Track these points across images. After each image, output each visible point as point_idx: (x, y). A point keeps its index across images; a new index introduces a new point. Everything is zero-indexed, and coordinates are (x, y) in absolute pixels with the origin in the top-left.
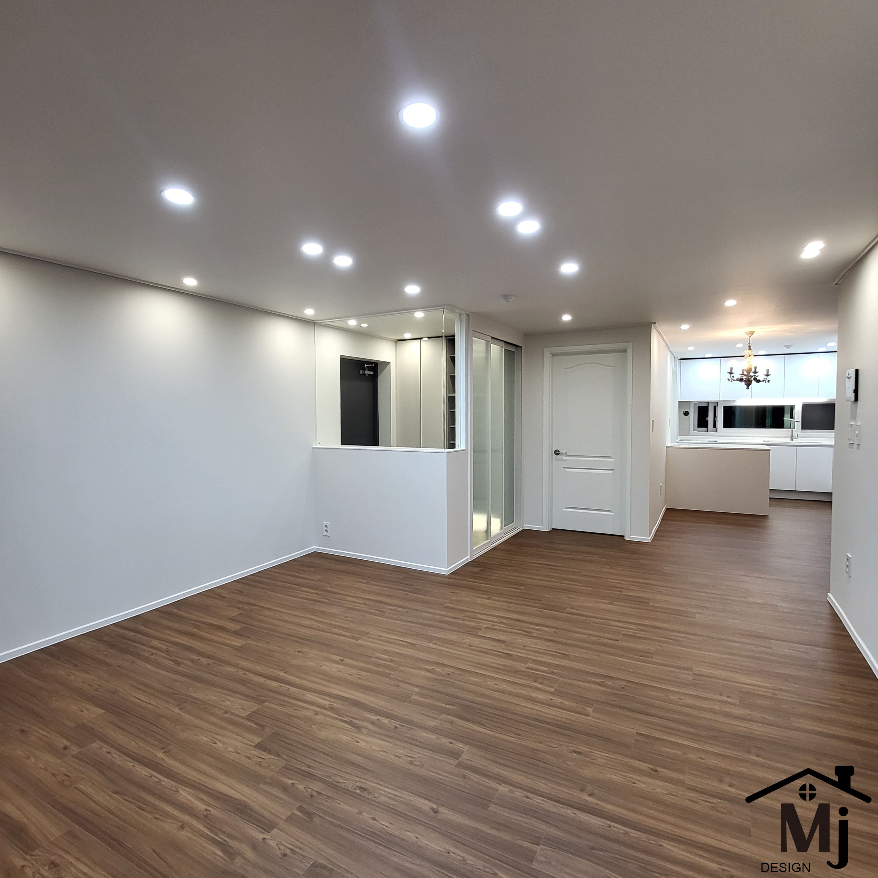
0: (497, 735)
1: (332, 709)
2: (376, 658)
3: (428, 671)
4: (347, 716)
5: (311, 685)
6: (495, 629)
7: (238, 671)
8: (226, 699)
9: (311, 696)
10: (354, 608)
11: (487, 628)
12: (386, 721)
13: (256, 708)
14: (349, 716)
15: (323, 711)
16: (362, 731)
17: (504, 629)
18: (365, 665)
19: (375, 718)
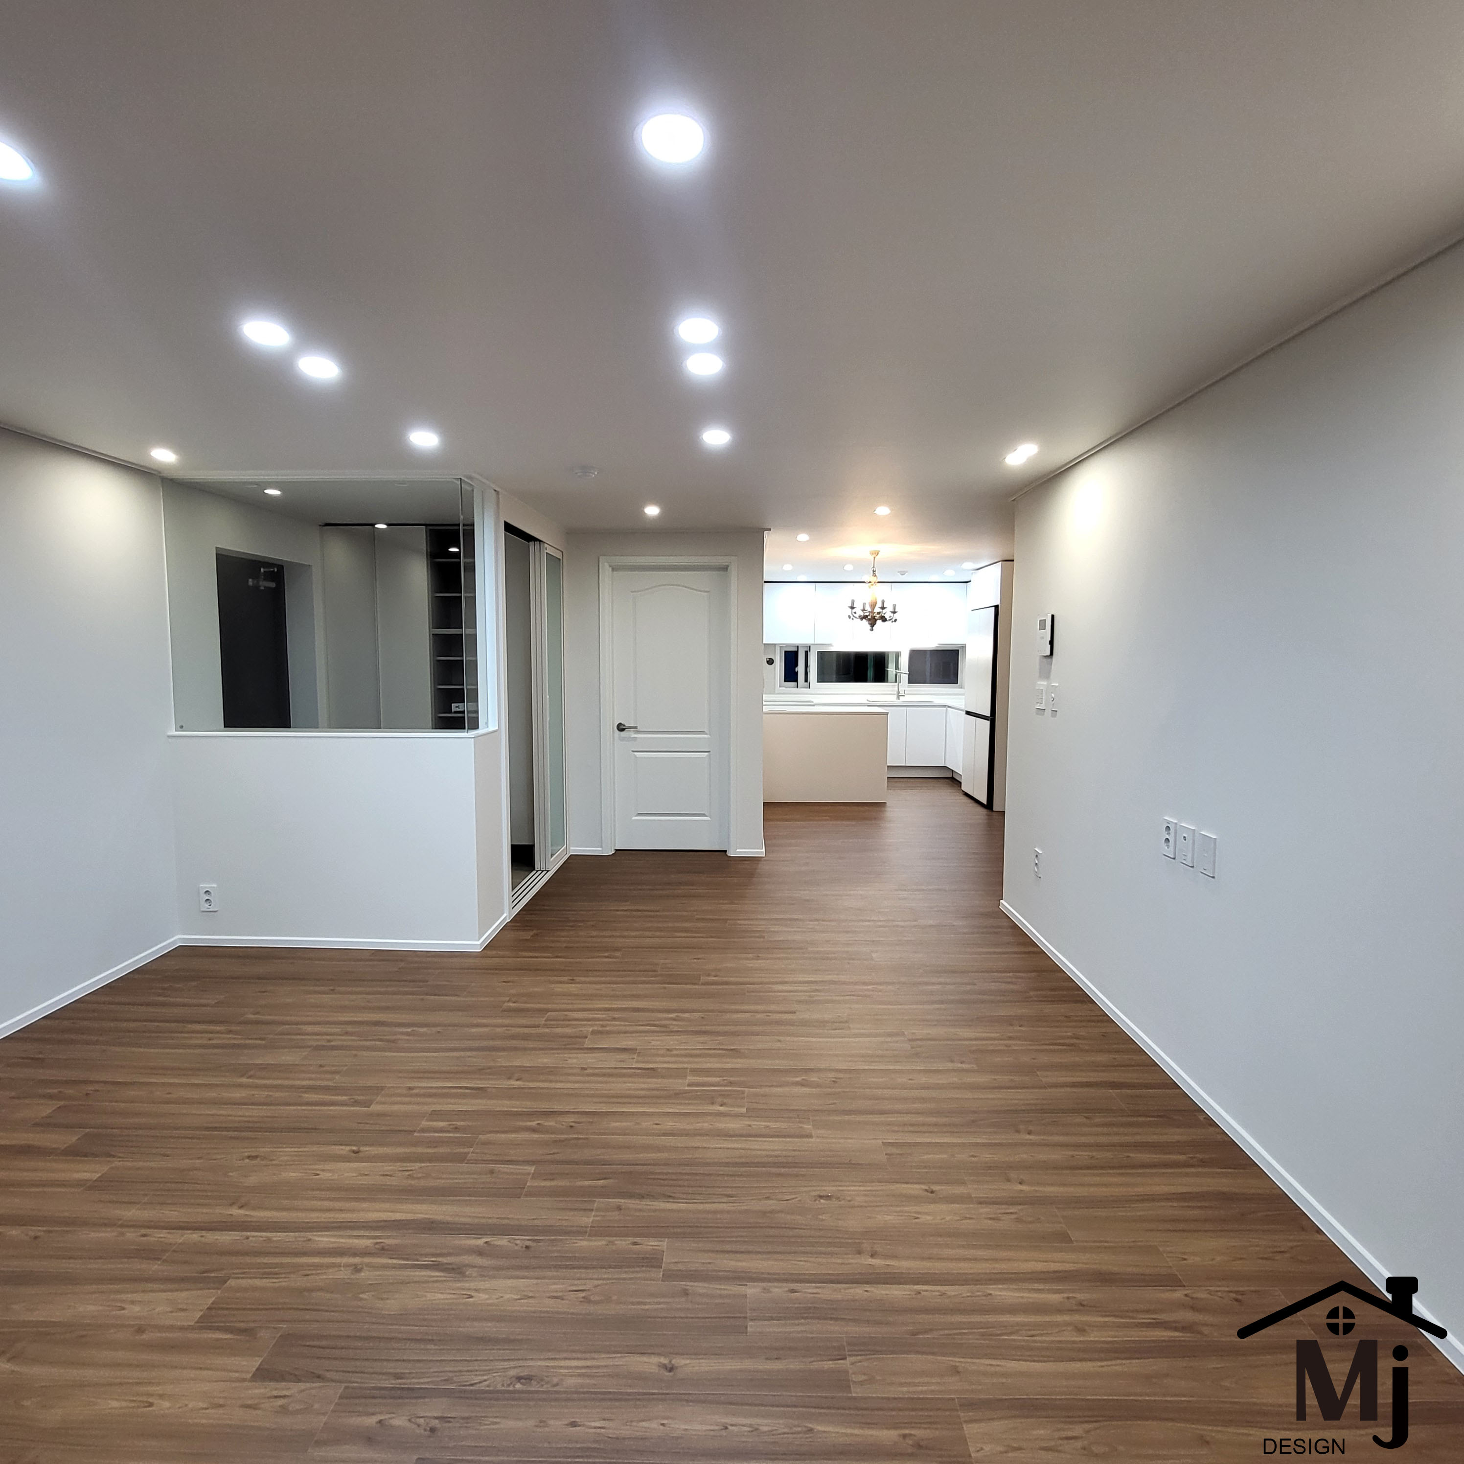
0: (701, 1207)
1: (383, 1251)
2: (423, 1130)
3: (534, 1130)
4: (422, 1255)
5: (315, 1217)
6: (608, 1032)
7: (123, 1234)
8: (123, 1301)
9: (325, 1239)
10: (326, 1046)
11: (593, 1033)
12: (502, 1241)
13: (211, 1301)
14: (426, 1255)
15: (367, 1260)
16: (467, 1273)
17: (623, 1028)
18: (408, 1150)
19: (481, 1242)
